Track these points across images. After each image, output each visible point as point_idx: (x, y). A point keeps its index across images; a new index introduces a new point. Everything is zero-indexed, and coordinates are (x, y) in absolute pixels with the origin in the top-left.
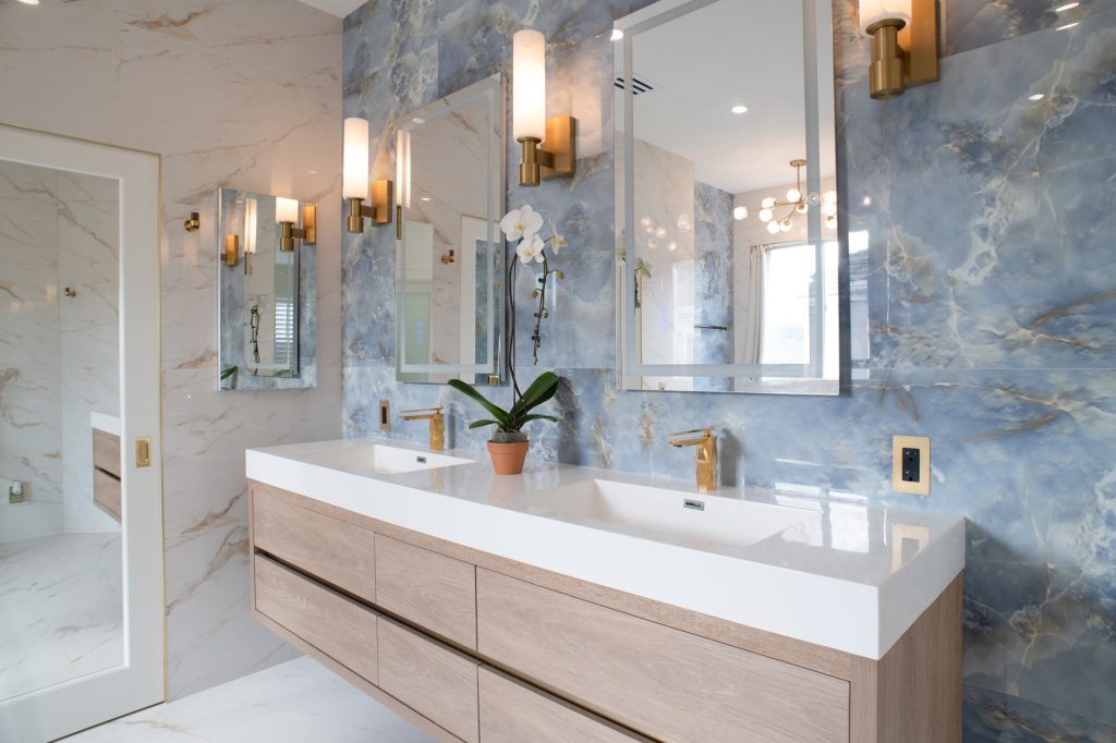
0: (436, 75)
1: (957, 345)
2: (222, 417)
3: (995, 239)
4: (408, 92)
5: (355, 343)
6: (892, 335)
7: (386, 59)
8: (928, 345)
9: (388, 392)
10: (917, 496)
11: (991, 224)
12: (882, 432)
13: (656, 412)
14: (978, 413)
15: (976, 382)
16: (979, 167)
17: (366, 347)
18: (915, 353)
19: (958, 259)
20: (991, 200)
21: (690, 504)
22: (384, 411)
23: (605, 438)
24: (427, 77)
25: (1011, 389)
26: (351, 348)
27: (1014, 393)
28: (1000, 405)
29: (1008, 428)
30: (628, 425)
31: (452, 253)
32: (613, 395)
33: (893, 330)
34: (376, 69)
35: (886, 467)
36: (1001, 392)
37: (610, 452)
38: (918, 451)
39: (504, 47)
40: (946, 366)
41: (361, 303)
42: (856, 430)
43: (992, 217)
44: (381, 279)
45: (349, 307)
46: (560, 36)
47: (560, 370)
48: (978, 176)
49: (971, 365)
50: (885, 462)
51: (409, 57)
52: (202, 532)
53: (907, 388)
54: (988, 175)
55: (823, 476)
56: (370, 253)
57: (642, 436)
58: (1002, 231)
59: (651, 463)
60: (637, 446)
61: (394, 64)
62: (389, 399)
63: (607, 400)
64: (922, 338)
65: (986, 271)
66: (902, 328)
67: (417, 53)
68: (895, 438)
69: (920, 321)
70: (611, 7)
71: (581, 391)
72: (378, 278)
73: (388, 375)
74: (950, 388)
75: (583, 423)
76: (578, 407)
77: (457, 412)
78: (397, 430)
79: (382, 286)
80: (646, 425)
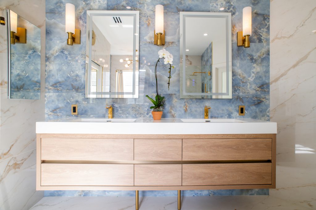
1: (249, 90)
2: (8, 110)
4: (90, 3)
6: (239, 88)
9: (77, 101)
10: (243, 116)
12: (237, 105)
13: (188, 104)
14: (252, 101)
15: (252, 96)
16: (252, 62)
17: (63, 86)
18: (243, 91)
19: (249, 76)
20: (254, 68)
21: (207, 121)
22: (74, 108)
23: (173, 111)
24: (101, 1)
25: (256, 97)
26: (52, 86)
28: (255, 100)
29: (256, 103)
30: (181, 107)
32: (176, 100)
35: (238, 111)
36: (255, 98)
38: (243, 108)
39: (138, 4)
40: (247, 94)
41: (59, 70)
42: (233, 105)
43: (254, 70)
45: (51, 71)
48: (252, 63)
49: (251, 93)
53: (241, 97)
54: (254, 63)
55: (226, 114)
56: (66, 53)
57: (185, 109)
58: (256, 73)
59: (187, 115)
60: (183, 112)
62: (78, 104)
63: (174, 101)
64: (244, 89)
65: (253, 79)
66: (241, 87)
68: (239, 106)
69: (243, 86)
70: (177, 8)
71: (166, 99)
72: (72, 62)
73: (77, 96)
74: (248, 97)
75: (166, 107)
76: (165, 103)
77: (115, 107)
78: (82, 114)
79: (74, 65)
80: (186, 107)
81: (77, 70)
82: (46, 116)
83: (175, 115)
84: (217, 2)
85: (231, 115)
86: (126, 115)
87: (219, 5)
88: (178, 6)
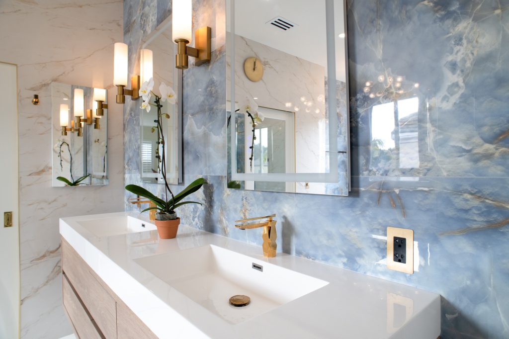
0: (156, 16)
1: (434, 158)
2: (55, 200)
3: (462, 71)
4: (146, 28)
5: (128, 162)
7: (138, 12)
10: (404, 274)
11: (459, 60)
12: (380, 224)
13: (249, 203)
14: (450, 213)
15: (448, 187)
16: (449, 15)
17: (132, 164)
20: (459, 40)
21: (255, 266)
23: (225, 218)
25: (478, 195)
26: (127, 164)
27: (479, 197)
28: (468, 207)
29: (475, 226)
30: (235, 210)
34: (135, 18)
35: (383, 251)
36: (469, 196)
37: (227, 226)
38: (404, 240)
40: (425, 175)
42: (362, 222)
43: (460, 54)
45: (126, 143)
48: (449, 22)
49: (445, 174)
50: (382, 246)
51: (147, 8)
52: (42, 260)
53: (397, 191)
54: (456, 20)
55: (341, 252)
56: (133, 114)
58: (468, 64)
59: (247, 234)
61: (141, 13)
63: (225, 195)
65: (455, 98)
67: (149, 6)
68: (389, 229)
71: (215, 188)
72: (136, 127)
74: (429, 192)
75: (215, 208)
76: (213, 198)
79: (137, 132)
80: (244, 211)
83: (228, 229)
85: (358, 259)
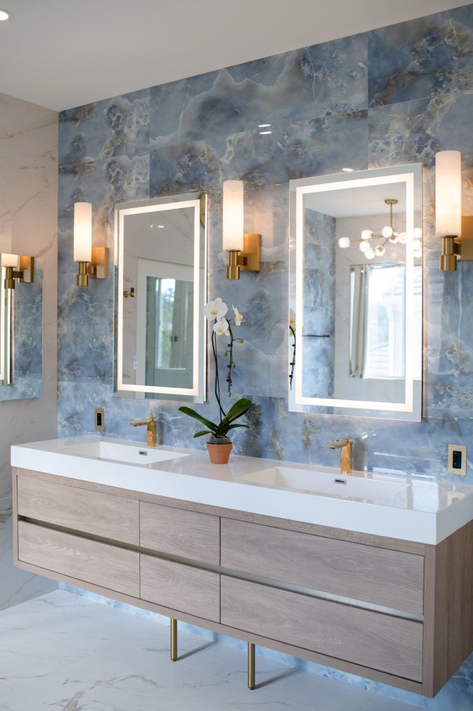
0: (148, 178)
4: (123, 184)
5: (71, 364)
6: (449, 391)
7: (102, 155)
8: (466, 398)
9: (103, 402)
10: (460, 476)
12: (443, 442)
13: (313, 426)
17: (82, 368)
18: (460, 401)
21: (337, 481)
22: (99, 417)
23: (279, 441)
24: (141, 178)
26: (67, 367)
30: (295, 433)
31: (132, 290)
32: (284, 413)
33: (450, 388)
34: (92, 159)
35: (445, 461)
37: (282, 449)
38: (460, 452)
39: (206, 173)
41: (76, 334)
42: (430, 441)
44: (97, 319)
45: (64, 336)
46: (250, 177)
47: (248, 396)
50: (444, 458)
51: (123, 159)
53: (456, 419)
55: (411, 465)
56: (86, 297)
57: (303, 441)
59: (310, 456)
60: (301, 446)
61: (109, 160)
62: (104, 408)
63: (280, 417)
64: (463, 394)
66: (454, 388)
67: (130, 157)
68: (450, 446)
69: (463, 385)
70: (287, 168)
71: (263, 410)
72: (94, 318)
73: (104, 390)
75: (264, 430)
76: (260, 420)
77: (165, 420)
78: (111, 431)
79: (98, 324)
80: (306, 434)
81: (103, 335)
82: (59, 428)
83: (284, 453)
84: (386, 136)
86: (184, 441)
87: (392, 144)
88: (289, 165)
